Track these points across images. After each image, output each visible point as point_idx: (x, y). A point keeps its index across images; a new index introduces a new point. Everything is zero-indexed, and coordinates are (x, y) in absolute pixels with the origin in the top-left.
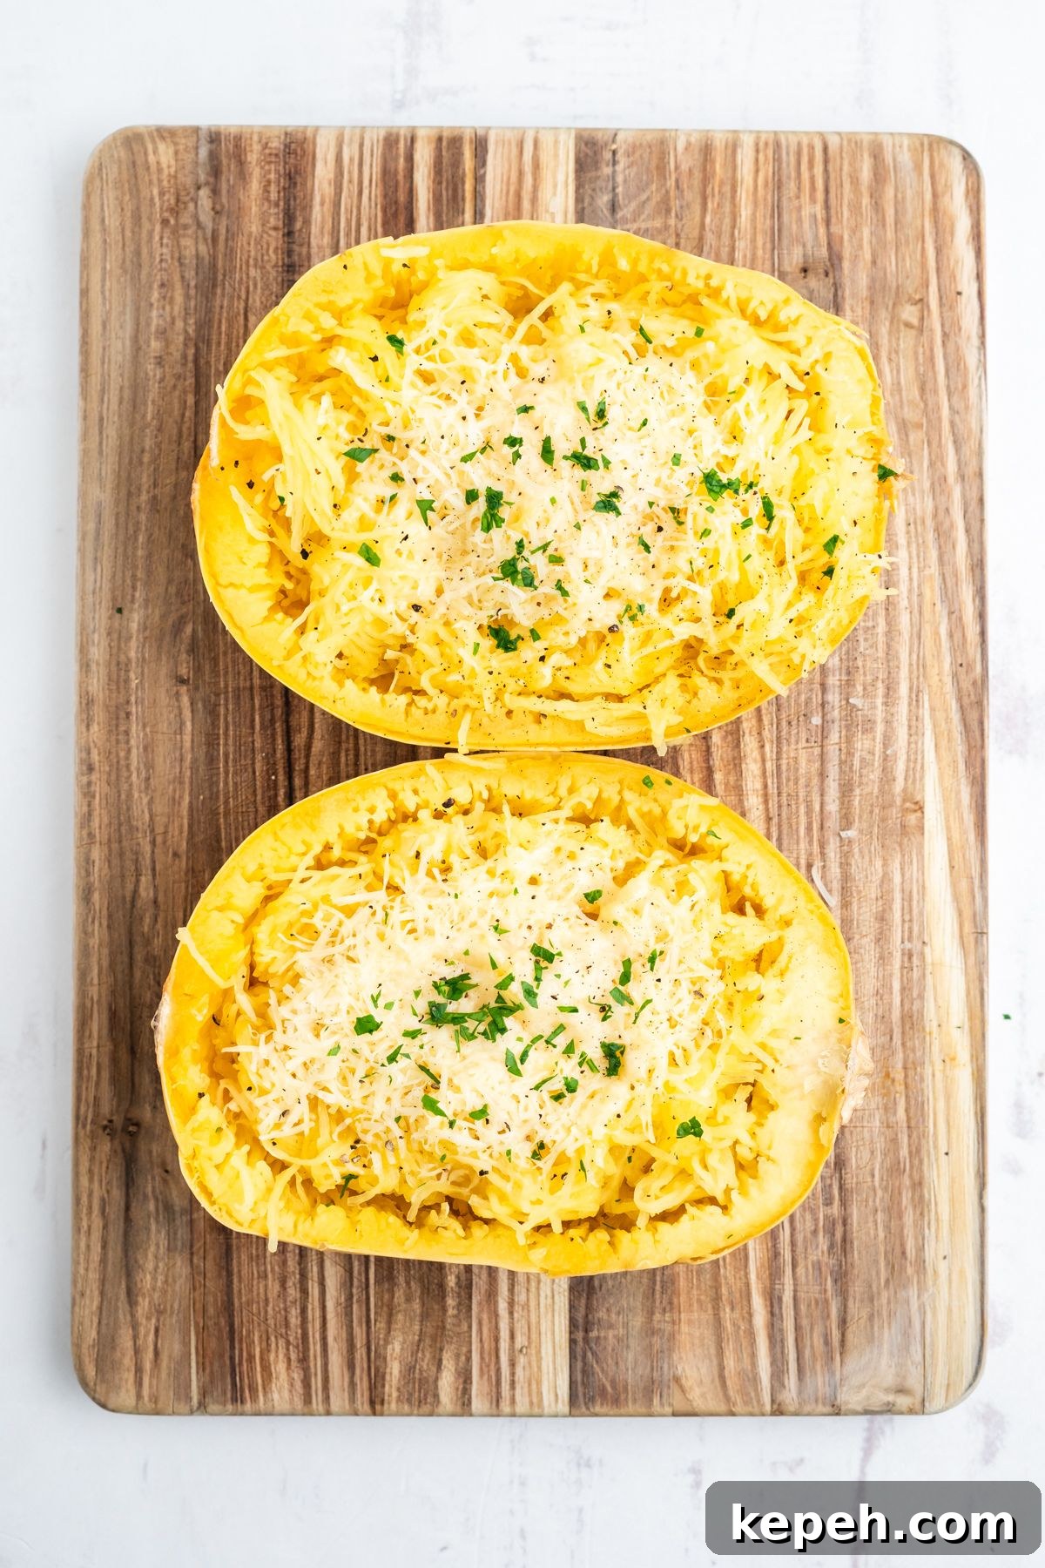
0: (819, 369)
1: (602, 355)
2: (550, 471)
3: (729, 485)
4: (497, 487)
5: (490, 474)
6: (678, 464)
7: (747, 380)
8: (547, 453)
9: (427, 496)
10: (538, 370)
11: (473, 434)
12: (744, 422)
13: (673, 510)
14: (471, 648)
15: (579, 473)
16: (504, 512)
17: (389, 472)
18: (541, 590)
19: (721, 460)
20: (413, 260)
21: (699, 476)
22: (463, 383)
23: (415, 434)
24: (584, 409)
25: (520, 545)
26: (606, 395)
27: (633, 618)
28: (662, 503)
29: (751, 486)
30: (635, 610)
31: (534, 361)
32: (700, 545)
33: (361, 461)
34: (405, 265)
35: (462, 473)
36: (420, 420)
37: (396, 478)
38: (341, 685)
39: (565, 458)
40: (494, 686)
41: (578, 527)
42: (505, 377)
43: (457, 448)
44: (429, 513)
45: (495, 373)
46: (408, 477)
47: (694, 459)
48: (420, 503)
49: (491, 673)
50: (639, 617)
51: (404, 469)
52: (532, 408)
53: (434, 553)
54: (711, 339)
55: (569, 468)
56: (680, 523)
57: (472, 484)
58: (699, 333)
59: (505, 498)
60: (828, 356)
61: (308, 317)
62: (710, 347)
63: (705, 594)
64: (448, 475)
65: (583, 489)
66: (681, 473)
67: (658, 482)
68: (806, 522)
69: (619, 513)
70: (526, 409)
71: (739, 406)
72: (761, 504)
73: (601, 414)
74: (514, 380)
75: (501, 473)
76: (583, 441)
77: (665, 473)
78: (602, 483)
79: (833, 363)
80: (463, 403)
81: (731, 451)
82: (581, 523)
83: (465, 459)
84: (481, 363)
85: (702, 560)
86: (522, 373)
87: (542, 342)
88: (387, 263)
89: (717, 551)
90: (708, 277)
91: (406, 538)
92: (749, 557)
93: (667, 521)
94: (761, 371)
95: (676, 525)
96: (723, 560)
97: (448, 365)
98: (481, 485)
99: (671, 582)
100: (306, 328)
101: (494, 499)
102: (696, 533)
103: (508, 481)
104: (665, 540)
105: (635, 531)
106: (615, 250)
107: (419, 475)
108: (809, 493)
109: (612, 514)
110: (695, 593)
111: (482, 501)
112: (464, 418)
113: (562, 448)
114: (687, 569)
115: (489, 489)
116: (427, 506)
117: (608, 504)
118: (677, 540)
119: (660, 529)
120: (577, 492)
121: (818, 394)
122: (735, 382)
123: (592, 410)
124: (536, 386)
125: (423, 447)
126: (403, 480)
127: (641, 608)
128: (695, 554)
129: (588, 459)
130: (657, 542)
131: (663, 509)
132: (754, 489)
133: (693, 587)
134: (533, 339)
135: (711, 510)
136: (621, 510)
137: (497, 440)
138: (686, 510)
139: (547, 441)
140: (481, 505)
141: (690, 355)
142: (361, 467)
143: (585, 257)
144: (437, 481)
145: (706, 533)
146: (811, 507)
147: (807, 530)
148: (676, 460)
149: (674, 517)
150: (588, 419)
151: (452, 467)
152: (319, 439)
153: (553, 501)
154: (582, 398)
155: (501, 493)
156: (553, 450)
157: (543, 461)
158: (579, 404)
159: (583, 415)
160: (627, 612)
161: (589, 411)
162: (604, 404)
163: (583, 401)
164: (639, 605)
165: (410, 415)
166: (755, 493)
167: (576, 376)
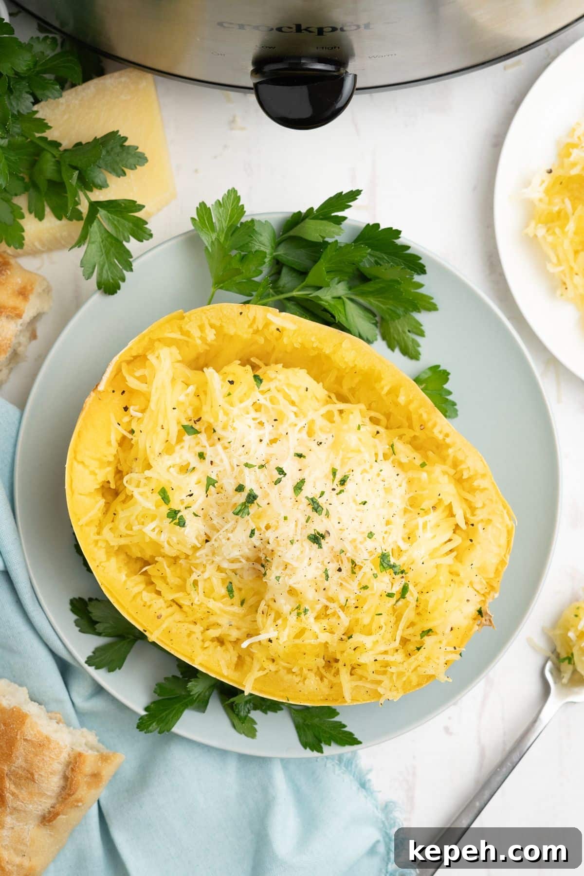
0: (480, 527)
1: (362, 449)
2: (293, 500)
3: (393, 567)
4: (257, 492)
5: (258, 481)
6: (370, 538)
7: (434, 508)
8: (298, 487)
9: (214, 477)
10: (321, 437)
11: (259, 453)
12: (420, 532)
13: (353, 562)
15: (310, 511)
16: (253, 509)
17: (199, 450)
19: (395, 548)
20: (284, 329)
21: (379, 551)
22: (275, 420)
23: (228, 435)
24: (335, 474)
26: (352, 473)
27: (298, 615)
28: (348, 555)
29: (402, 572)
30: (302, 611)
31: (321, 429)
32: (358, 593)
33: (189, 434)
34: (278, 329)
35: (241, 472)
36: (234, 429)
37: (201, 456)
38: (108, 559)
39: (307, 498)
41: (292, 542)
42: (300, 431)
43: (246, 456)
44: (211, 487)
45: (296, 425)
46: (208, 459)
47: (381, 540)
48: (209, 478)
50: (302, 615)
51: (209, 453)
52: (304, 457)
54: (427, 471)
55: (305, 505)
56: (354, 573)
57: (244, 481)
58: (423, 465)
59: (258, 501)
60: (489, 521)
61: (201, 328)
62: (424, 475)
63: (345, 620)
64: (233, 469)
65: (307, 522)
66: (370, 544)
67: (354, 541)
68: (420, 609)
69: (320, 547)
70: (300, 456)
71: (420, 521)
72: (402, 586)
73: (343, 482)
74: (304, 435)
75: (265, 485)
76: (323, 493)
77: (360, 538)
78: (319, 524)
79: (489, 528)
80: (267, 432)
81: (403, 546)
82: (295, 541)
83: (247, 465)
84: (292, 416)
85: (354, 601)
86: (310, 434)
87: (332, 422)
88: (267, 324)
89: (365, 600)
90: (447, 435)
91: (191, 495)
92: (381, 614)
93: (347, 566)
94: (446, 507)
95: (350, 572)
96: (365, 608)
97: (273, 406)
98: (249, 486)
99: (331, 605)
100: (196, 333)
101: (252, 498)
102: (360, 584)
103: (266, 491)
104: (340, 578)
105: (326, 563)
106: (402, 389)
107: (216, 461)
108: (431, 593)
109: (316, 546)
110: (339, 617)
111: (245, 494)
112: (261, 441)
113: (309, 491)
114: (343, 602)
115: (251, 490)
116: (212, 482)
117: (316, 539)
118: (346, 581)
119: (340, 570)
120: (303, 520)
121: (471, 540)
122: (427, 504)
123: (339, 477)
124: (314, 445)
125: (227, 445)
126: (204, 459)
127: (306, 611)
128: (352, 596)
129: (319, 506)
130: (335, 576)
131: (348, 558)
132: (404, 575)
133: (341, 614)
134: (329, 417)
135: (375, 576)
136: (323, 546)
137: (273, 464)
138: (361, 568)
139: (303, 481)
140: (242, 498)
141: (410, 474)
142: (187, 438)
143: (383, 383)
144: (225, 470)
145: (366, 587)
146: (427, 602)
147: (419, 614)
148: (371, 535)
149: (352, 567)
150: (333, 481)
151: (238, 466)
152: (174, 409)
153: (285, 518)
154: (337, 467)
155: (257, 496)
156: (302, 488)
157: (293, 491)
158: (333, 469)
159: (332, 477)
160: (297, 608)
161: (337, 476)
162: (348, 477)
163: (336, 468)
164: (306, 609)
165: (230, 423)
166: (403, 577)
167: (341, 452)
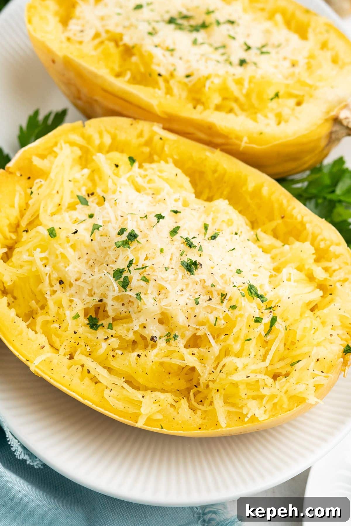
2: (169, 239)
3: (260, 297)
4: (137, 232)
5: (138, 225)
6: (238, 274)
8: (174, 232)
9: (99, 224)
13: (222, 294)
14: (74, 314)
15: (184, 247)
16: (134, 245)
17: (89, 213)
18: (128, 293)
21: (247, 285)
24: (206, 228)
25: (131, 263)
26: (221, 232)
27: (168, 341)
28: (219, 288)
29: (271, 307)
30: (171, 337)
32: (227, 313)
34: (161, 138)
35: (124, 221)
37: (91, 216)
39: (182, 238)
40: (73, 341)
41: (167, 269)
44: (96, 230)
47: (250, 276)
48: (95, 225)
49: (75, 333)
50: (172, 341)
52: (180, 213)
53: (86, 257)
55: (180, 242)
57: (126, 226)
59: (138, 239)
63: (215, 348)
64: (117, 219)
65: (181, 255)
66: (238, 278)
69: (193, 275)
70: (176, 212)
72: (270, 319)
73: (214, 237)
75: (144, 229)
76: (195, 237)
78: (193, 255)
82: (170, 268)
92: (250, 340)
93: (217, 298)
95: (219, 301)
98: (130, 228)
101: (132, 237)
103: (145, 234)
105: (197, 296)
109: (189, 273)
111: (126, 234)
113: (183, 233)
115: (132, 231)
116: (96, 227)
117: (189, 266)
119: (210, 299)
120: (177, 254)
123: (210, 233)
127: (175, 337)
128: (222, 316)
129: (192, 244)
131: (218, 292)
132: (272, 310)
135: (243, 295)
136: (195, 274)
139: (178, 228)
140: (124, 237)
144: (110, 219)
145: (234, 307)
148: (239, 272)
149: (221, 299)
150: (205, 234)
151: (121, 216)
152: (70, 181)
153: (162, 251)
154: (209, 222)
155: (138, 236)
156: (178, 232)
157: (169, 234)
158: (205, 224)
159: (204, 231)
160: (167, 335)
161: (208, 231)
162: (218, 234)
163: (207, 223)
164: (176, 335)
165: (118, 189)
166: (271, 312)
167: (212, 213)
